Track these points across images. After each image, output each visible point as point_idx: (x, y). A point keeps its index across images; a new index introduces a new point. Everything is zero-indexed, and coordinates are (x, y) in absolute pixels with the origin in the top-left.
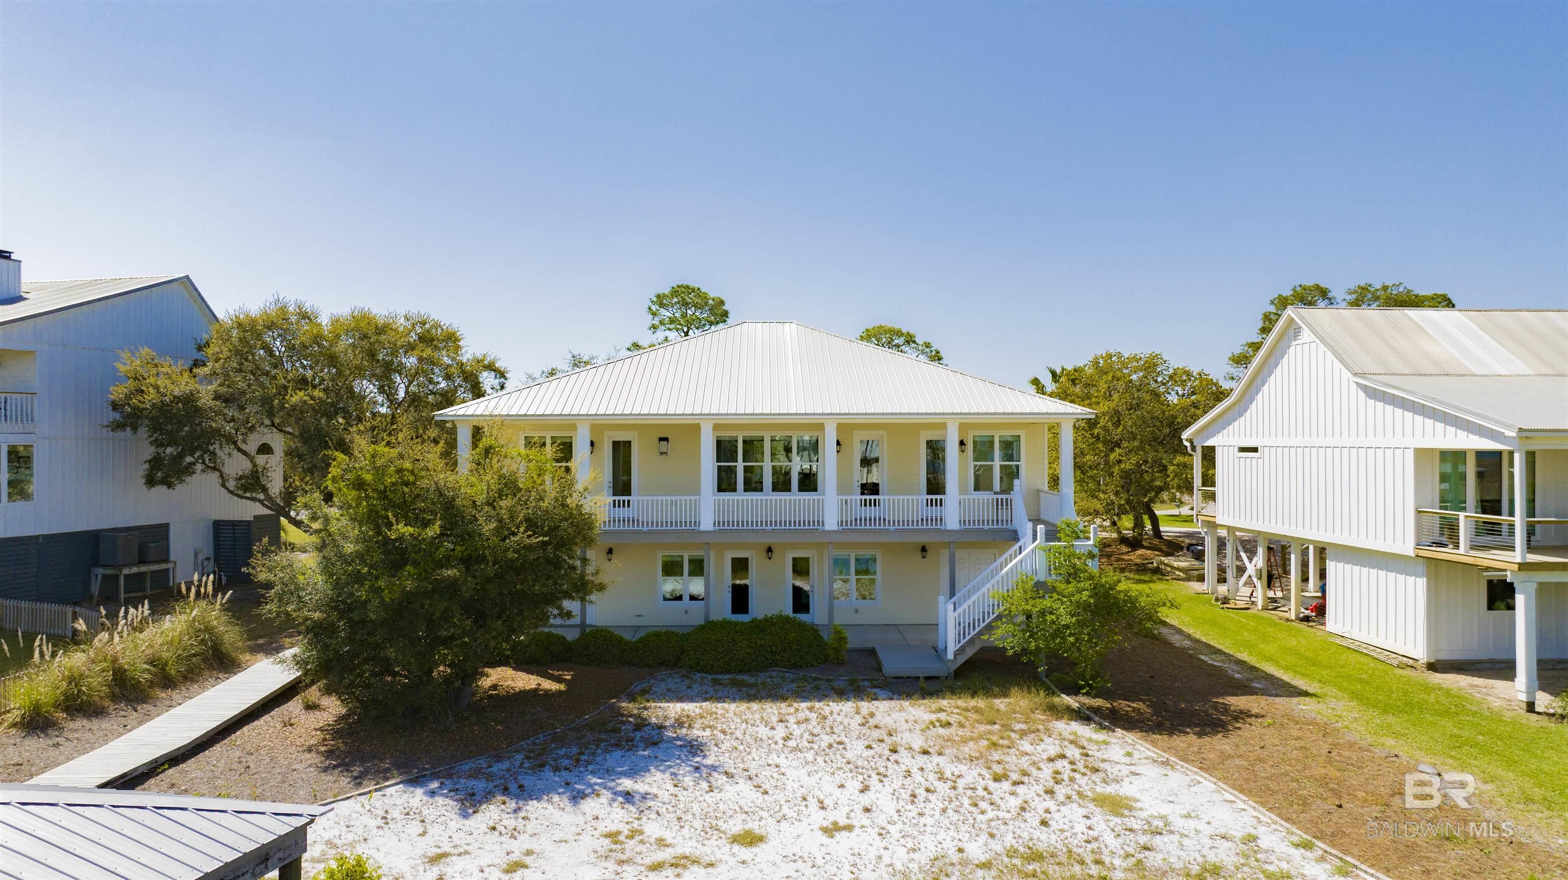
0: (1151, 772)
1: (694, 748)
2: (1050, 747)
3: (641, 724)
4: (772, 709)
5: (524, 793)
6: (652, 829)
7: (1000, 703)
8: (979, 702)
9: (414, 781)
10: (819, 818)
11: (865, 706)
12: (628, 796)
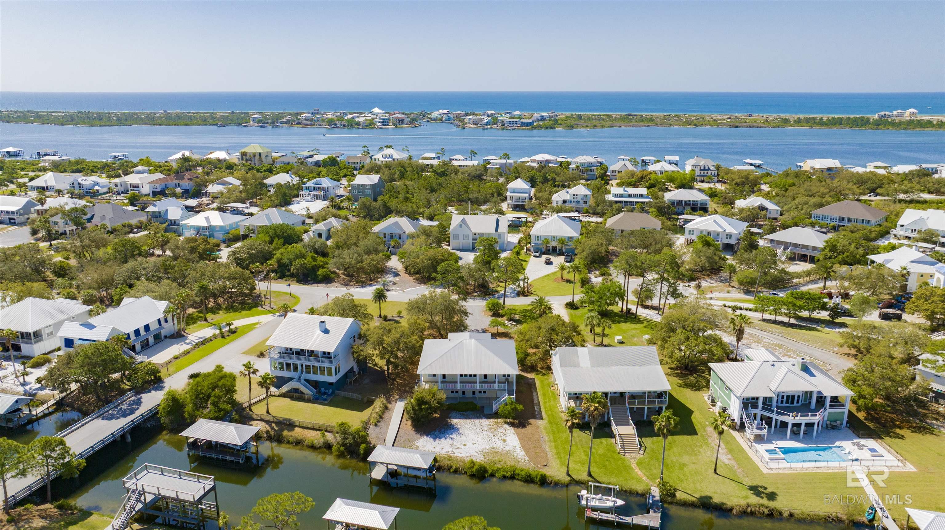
0: (512, 435)
1: (458, 429)
2: (502, 430)
3: (451, 425)
4: (468, 421)
5: (440, 438)
6: (455, 444)
7: (499, 420)
8: (496, 420)
9: (427, 436)
10: (472, 442)
11: (481, 420)
12: (452, 438)
